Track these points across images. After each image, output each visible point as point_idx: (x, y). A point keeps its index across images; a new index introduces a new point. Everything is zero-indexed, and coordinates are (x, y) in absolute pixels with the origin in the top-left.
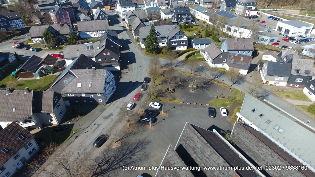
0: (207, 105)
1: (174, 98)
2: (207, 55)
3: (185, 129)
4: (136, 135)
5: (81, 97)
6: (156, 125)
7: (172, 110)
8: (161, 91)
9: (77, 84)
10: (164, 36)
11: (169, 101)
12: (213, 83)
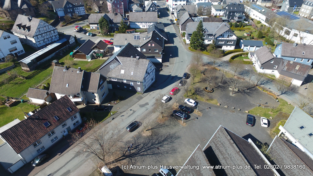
0: (246, 111)
1: (211, 99)
2: (255, 58)
3: (217, 132)
4: (167, 128)
5: (123, 83)
6: (188, 122)
7: (207, 110)
8: (199, 89)
9: (120, 71)
10: (211, 33)
11: (206, 100)
12: (258, 90)
